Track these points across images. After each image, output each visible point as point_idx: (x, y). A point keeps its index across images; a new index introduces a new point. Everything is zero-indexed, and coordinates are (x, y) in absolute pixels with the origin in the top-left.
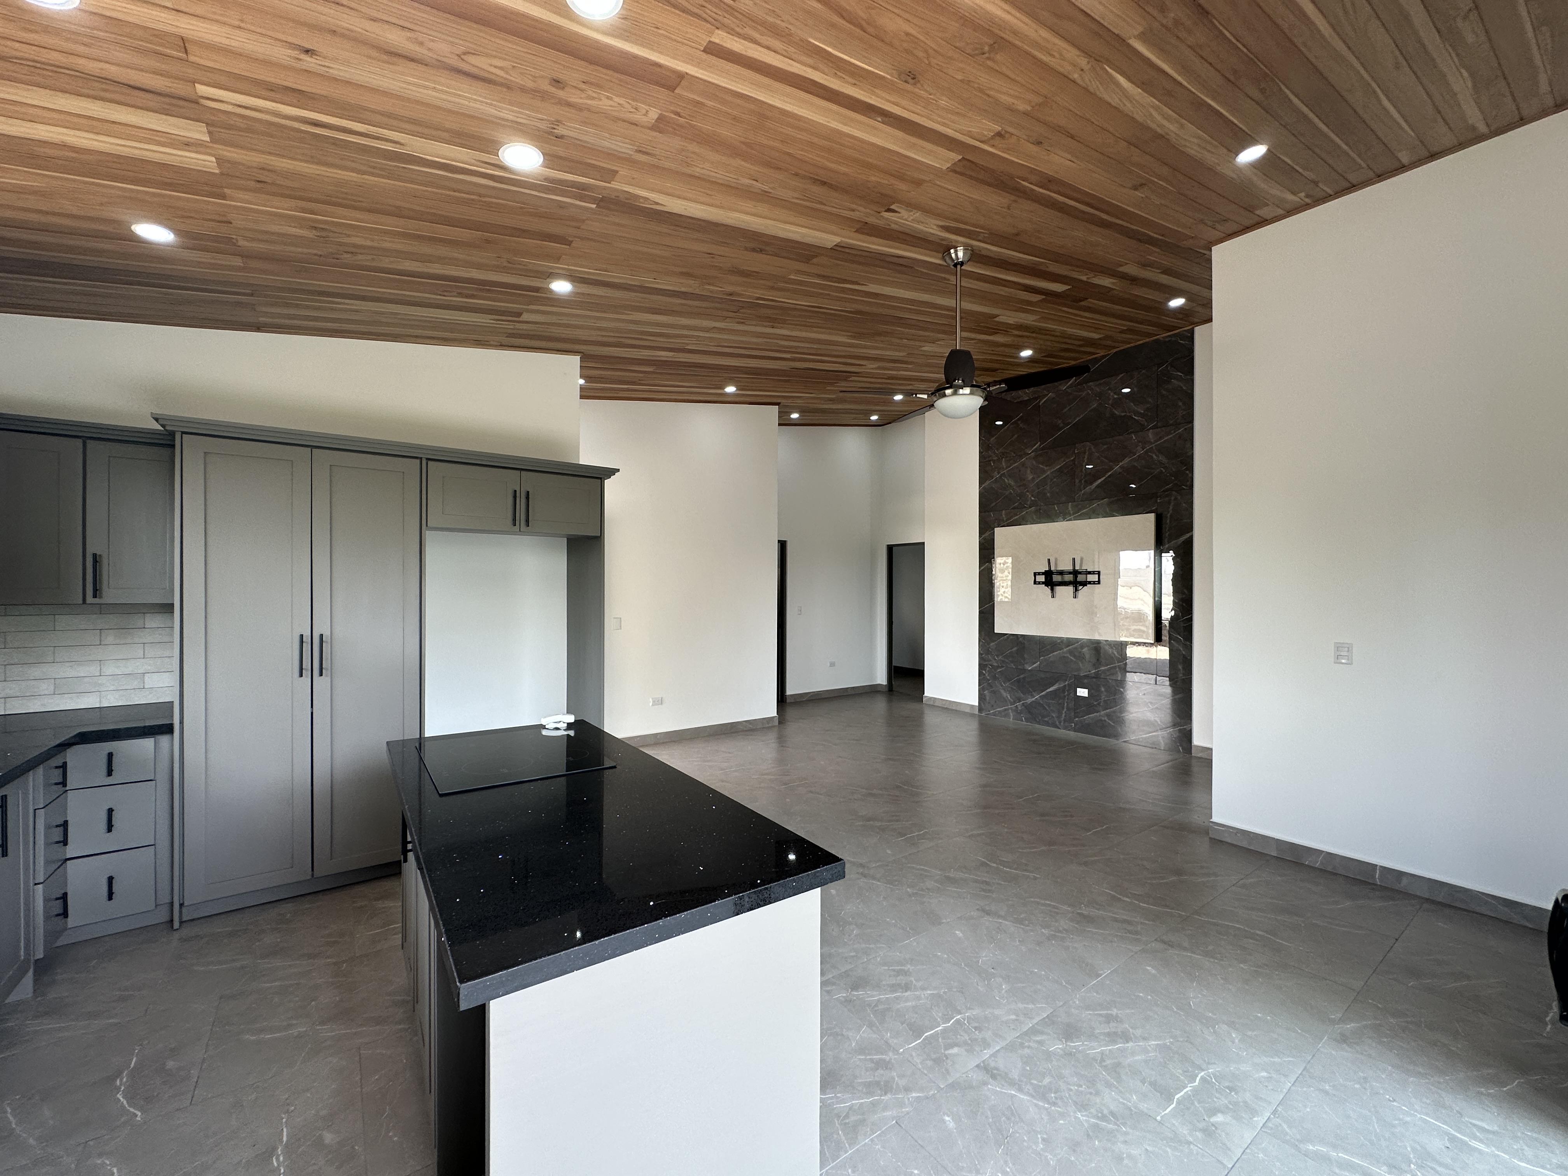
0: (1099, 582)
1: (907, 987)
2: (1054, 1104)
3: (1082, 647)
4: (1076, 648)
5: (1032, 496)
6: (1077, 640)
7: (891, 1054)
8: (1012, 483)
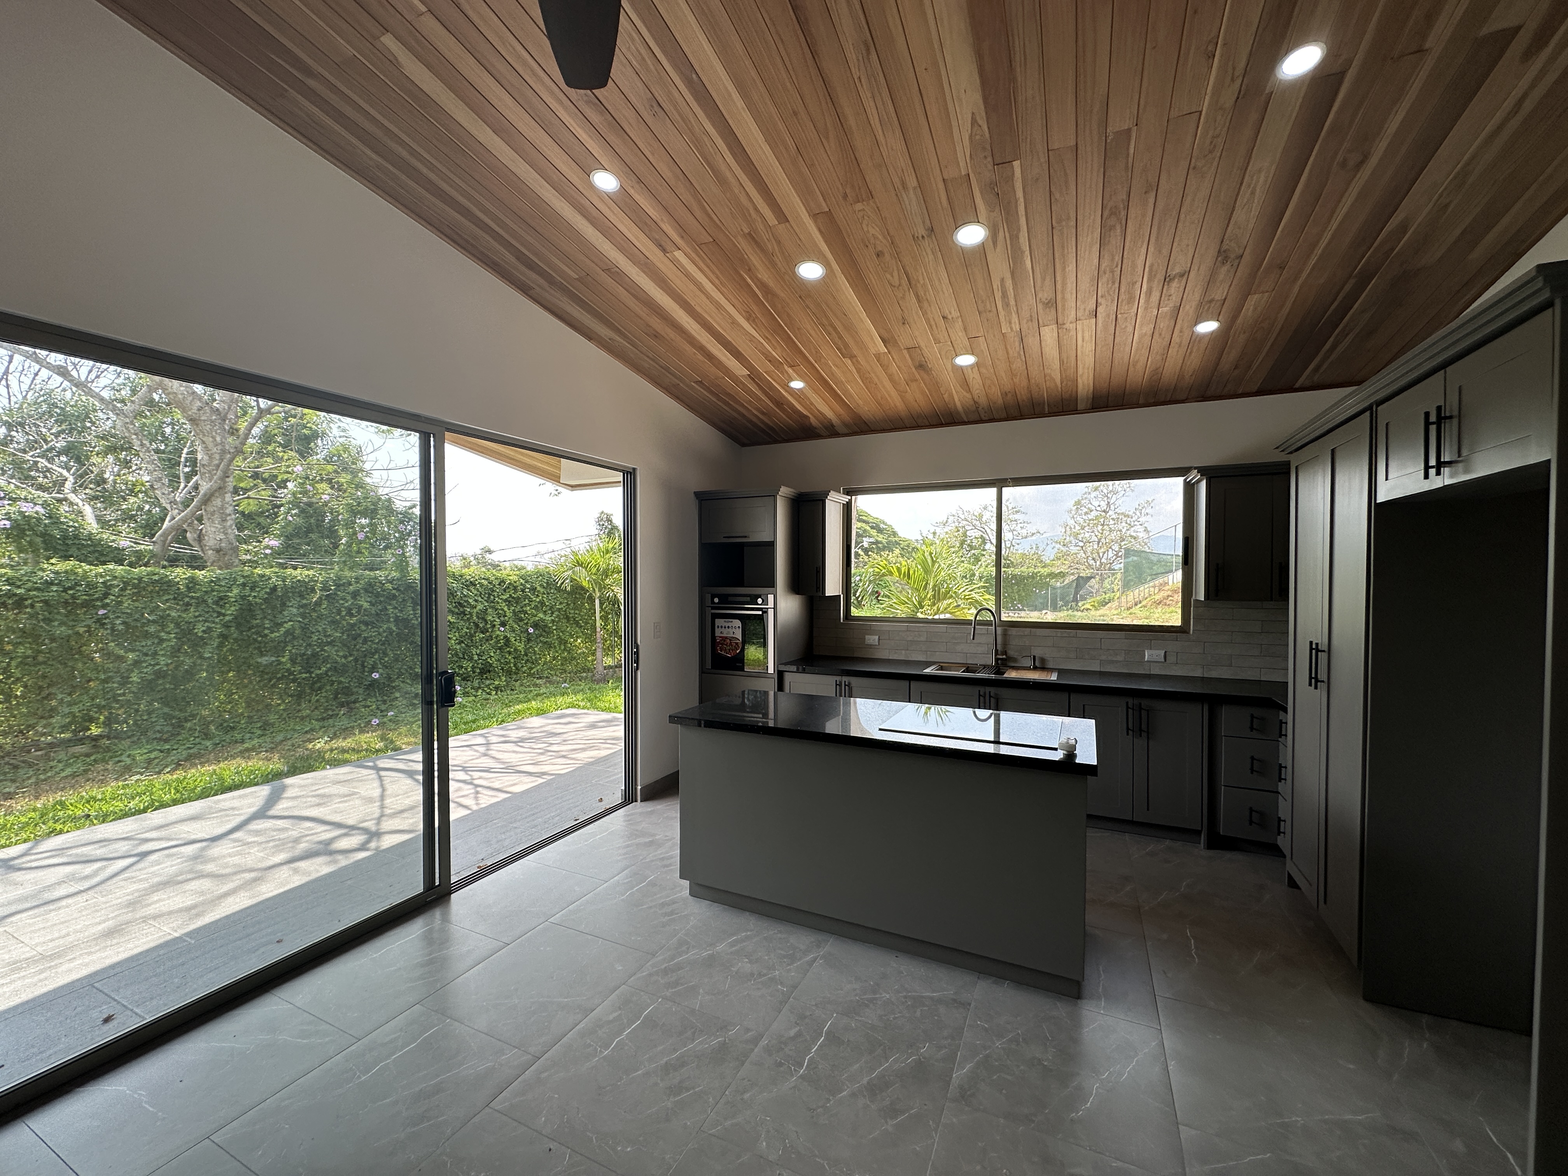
1: (667, 1068)
2: (905, 997)
7: (668, 994)
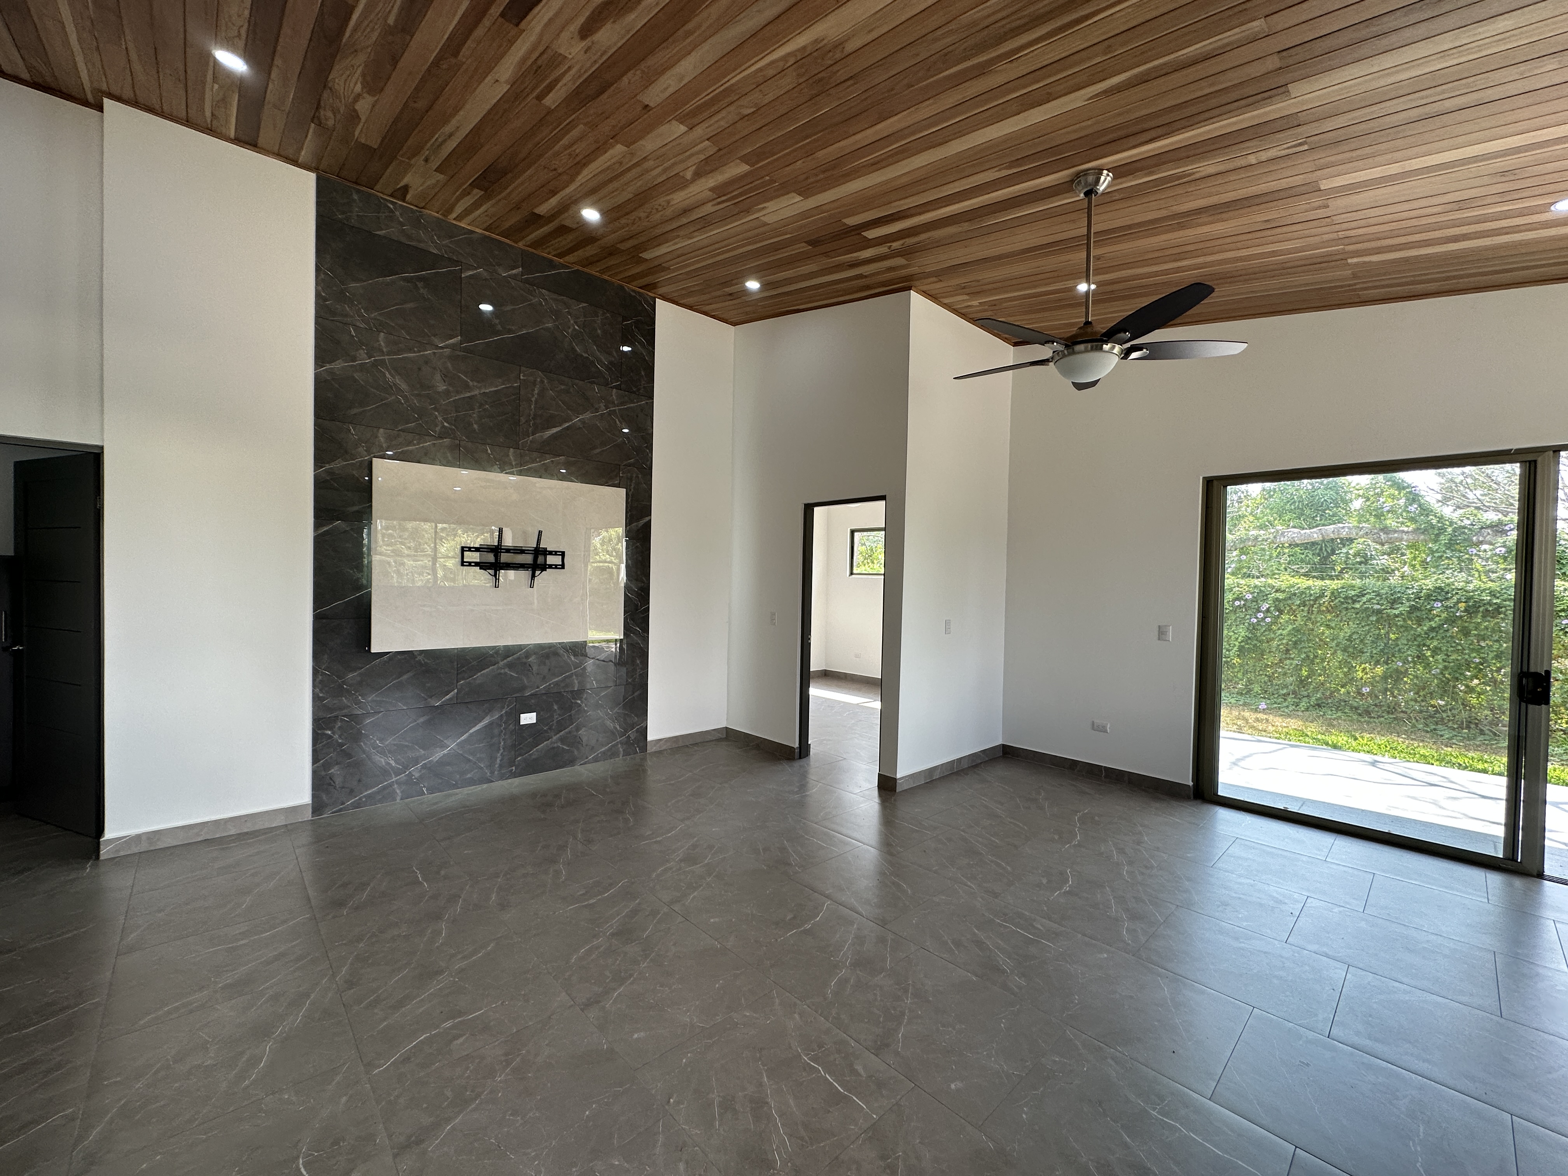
0: (563, 566)
3: (528, 655)
4: (519, 658)
5: (446, 420)
6: (520, 647)
8: (404, 386)
